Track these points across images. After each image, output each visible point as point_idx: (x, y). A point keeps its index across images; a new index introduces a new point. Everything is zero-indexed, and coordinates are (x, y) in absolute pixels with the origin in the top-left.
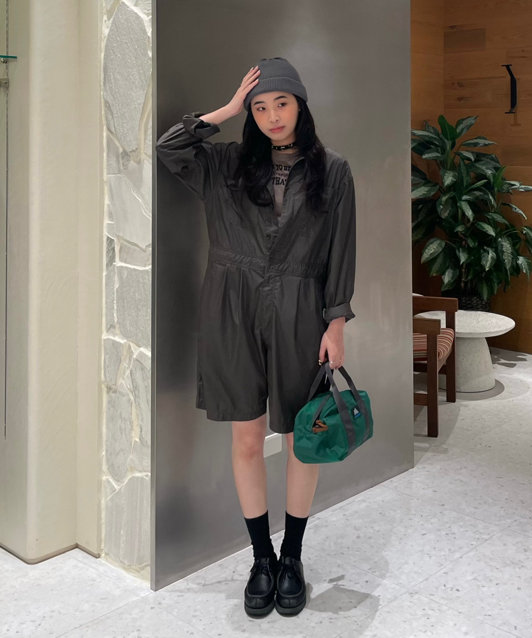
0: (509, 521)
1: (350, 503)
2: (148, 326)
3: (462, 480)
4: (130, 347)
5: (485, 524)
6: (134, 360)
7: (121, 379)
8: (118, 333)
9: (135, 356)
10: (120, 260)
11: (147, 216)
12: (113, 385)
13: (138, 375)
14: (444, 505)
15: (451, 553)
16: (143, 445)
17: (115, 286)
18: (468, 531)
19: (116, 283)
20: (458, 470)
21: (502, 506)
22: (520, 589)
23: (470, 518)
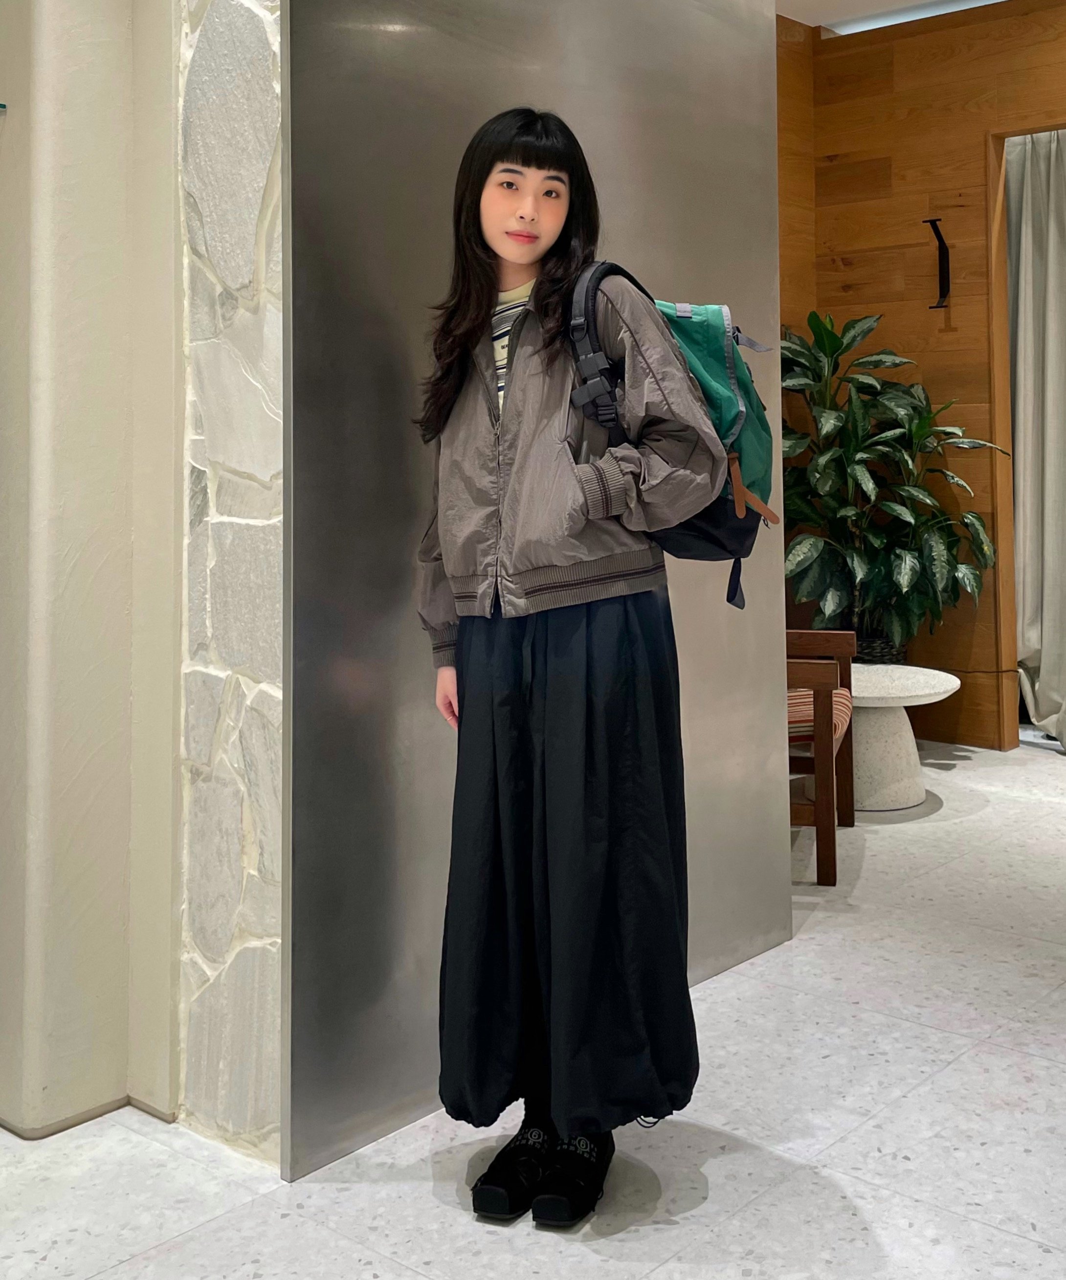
0: (988, 1027)
2: (277, 638)
3: (887, 958)
4: (238, 685)
5: (941, 1035)
6: (248, 709)
7: (221, 749)
8: (214, 658)
9: (248, 702)
10: (217, 511)
11: (273, 416)
12: (203, 765)
13: (256, 740)
14: (858, 1003)
15: (883, 1088)
17: (208, 563)
18: (911, 1048)
19: (210, 557)
20: (876, 940)
21: (971, 1002)
22: (1030, 1151)
23: (913, 1024)
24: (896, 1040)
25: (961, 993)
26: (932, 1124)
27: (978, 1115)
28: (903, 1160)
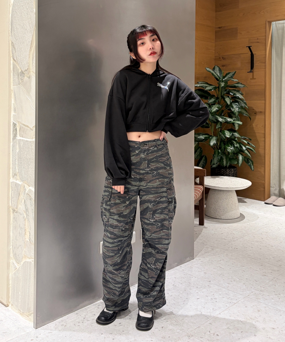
2: (34, 174)
3: (221, 267)
4: (24, 186)
5: (234, 294)
7: (20, 205)
10: (19, 136)
11: (34, 109)
14: (210, 281)
15: (214, 311)
16: (31, 243)
18: (224, 297)
19: (17, 149)
20: (219, 261)
21: (244, 283)
23: (226, 289)
24: (220, 294)
25: (242, 280)
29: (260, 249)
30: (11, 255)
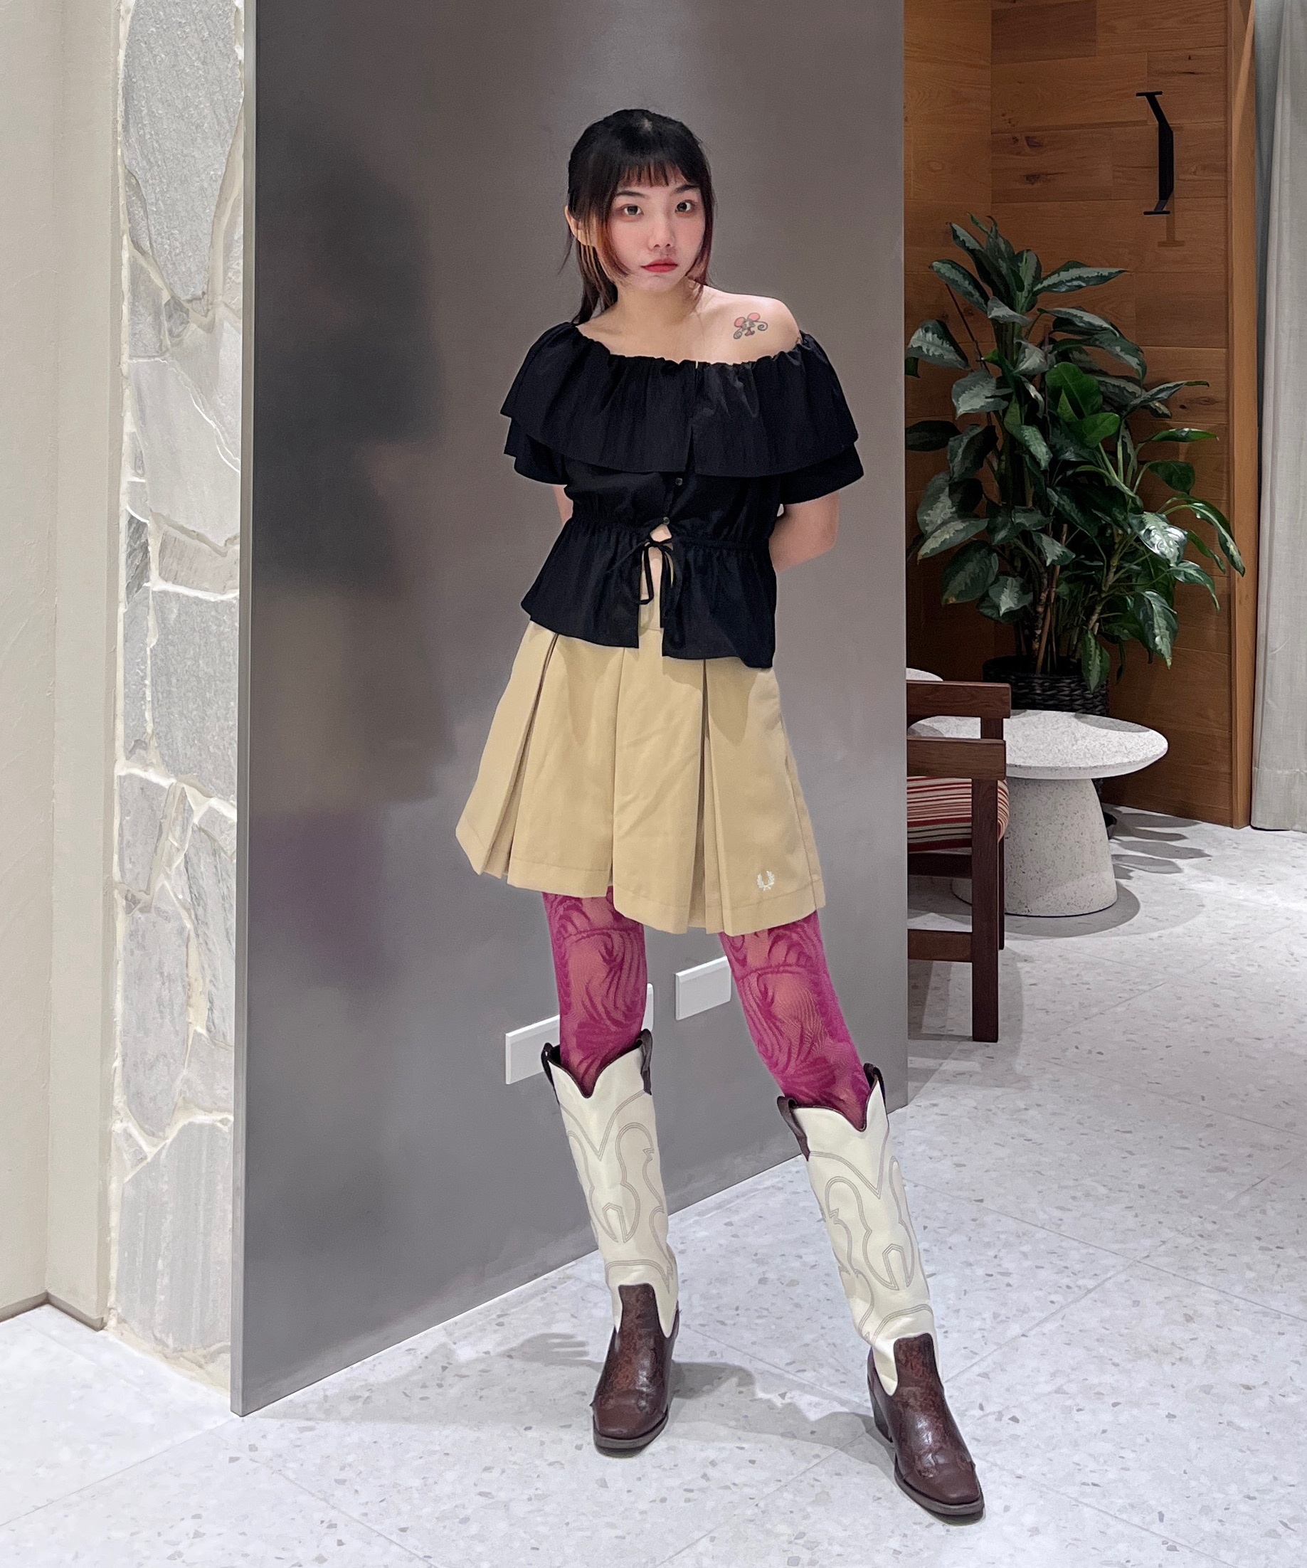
0: (1147, 1242)
1: (743, 1195)
2: (230, 744)
3: (1029, 1137)
4: (184, 797)
5: (1084, 1251)
6: (195, 828)
7: (162, 875)
8: (154, 761)
9: (196, 820)
10: (160, 575)
11: (230, 465)
12: (140, 891)
13: (204, 867)
14: (981, 1201)
15: (998, 1323)
16: (215, 1044)
17: (148, 640)
18: (1043, 1268)
19: (151, 633)
20: (1020, 1110)
21: (1130, 1205)
22: (1175, 1417)
23: (1049, 1233)
24: (1025, 1255)
25: (1120, 1191)
26: (1053, 1375)
27: (1116, 1365)
28: (1009, 1421)
29: (1205, 1052)
30: (116, 1097)
